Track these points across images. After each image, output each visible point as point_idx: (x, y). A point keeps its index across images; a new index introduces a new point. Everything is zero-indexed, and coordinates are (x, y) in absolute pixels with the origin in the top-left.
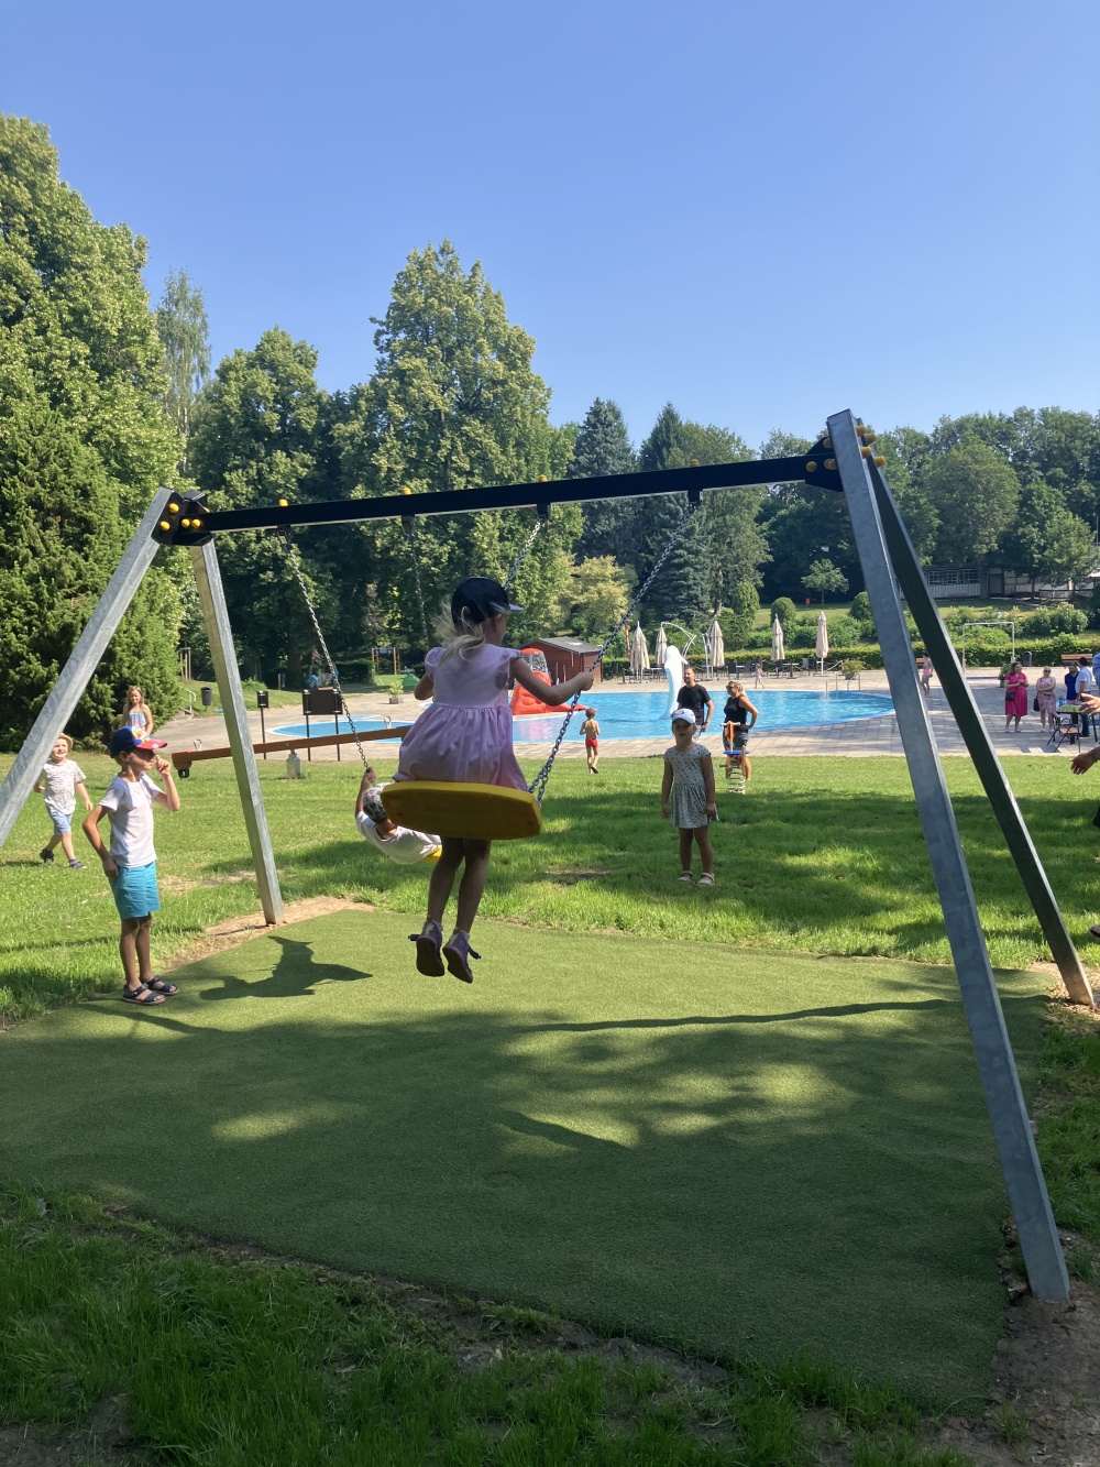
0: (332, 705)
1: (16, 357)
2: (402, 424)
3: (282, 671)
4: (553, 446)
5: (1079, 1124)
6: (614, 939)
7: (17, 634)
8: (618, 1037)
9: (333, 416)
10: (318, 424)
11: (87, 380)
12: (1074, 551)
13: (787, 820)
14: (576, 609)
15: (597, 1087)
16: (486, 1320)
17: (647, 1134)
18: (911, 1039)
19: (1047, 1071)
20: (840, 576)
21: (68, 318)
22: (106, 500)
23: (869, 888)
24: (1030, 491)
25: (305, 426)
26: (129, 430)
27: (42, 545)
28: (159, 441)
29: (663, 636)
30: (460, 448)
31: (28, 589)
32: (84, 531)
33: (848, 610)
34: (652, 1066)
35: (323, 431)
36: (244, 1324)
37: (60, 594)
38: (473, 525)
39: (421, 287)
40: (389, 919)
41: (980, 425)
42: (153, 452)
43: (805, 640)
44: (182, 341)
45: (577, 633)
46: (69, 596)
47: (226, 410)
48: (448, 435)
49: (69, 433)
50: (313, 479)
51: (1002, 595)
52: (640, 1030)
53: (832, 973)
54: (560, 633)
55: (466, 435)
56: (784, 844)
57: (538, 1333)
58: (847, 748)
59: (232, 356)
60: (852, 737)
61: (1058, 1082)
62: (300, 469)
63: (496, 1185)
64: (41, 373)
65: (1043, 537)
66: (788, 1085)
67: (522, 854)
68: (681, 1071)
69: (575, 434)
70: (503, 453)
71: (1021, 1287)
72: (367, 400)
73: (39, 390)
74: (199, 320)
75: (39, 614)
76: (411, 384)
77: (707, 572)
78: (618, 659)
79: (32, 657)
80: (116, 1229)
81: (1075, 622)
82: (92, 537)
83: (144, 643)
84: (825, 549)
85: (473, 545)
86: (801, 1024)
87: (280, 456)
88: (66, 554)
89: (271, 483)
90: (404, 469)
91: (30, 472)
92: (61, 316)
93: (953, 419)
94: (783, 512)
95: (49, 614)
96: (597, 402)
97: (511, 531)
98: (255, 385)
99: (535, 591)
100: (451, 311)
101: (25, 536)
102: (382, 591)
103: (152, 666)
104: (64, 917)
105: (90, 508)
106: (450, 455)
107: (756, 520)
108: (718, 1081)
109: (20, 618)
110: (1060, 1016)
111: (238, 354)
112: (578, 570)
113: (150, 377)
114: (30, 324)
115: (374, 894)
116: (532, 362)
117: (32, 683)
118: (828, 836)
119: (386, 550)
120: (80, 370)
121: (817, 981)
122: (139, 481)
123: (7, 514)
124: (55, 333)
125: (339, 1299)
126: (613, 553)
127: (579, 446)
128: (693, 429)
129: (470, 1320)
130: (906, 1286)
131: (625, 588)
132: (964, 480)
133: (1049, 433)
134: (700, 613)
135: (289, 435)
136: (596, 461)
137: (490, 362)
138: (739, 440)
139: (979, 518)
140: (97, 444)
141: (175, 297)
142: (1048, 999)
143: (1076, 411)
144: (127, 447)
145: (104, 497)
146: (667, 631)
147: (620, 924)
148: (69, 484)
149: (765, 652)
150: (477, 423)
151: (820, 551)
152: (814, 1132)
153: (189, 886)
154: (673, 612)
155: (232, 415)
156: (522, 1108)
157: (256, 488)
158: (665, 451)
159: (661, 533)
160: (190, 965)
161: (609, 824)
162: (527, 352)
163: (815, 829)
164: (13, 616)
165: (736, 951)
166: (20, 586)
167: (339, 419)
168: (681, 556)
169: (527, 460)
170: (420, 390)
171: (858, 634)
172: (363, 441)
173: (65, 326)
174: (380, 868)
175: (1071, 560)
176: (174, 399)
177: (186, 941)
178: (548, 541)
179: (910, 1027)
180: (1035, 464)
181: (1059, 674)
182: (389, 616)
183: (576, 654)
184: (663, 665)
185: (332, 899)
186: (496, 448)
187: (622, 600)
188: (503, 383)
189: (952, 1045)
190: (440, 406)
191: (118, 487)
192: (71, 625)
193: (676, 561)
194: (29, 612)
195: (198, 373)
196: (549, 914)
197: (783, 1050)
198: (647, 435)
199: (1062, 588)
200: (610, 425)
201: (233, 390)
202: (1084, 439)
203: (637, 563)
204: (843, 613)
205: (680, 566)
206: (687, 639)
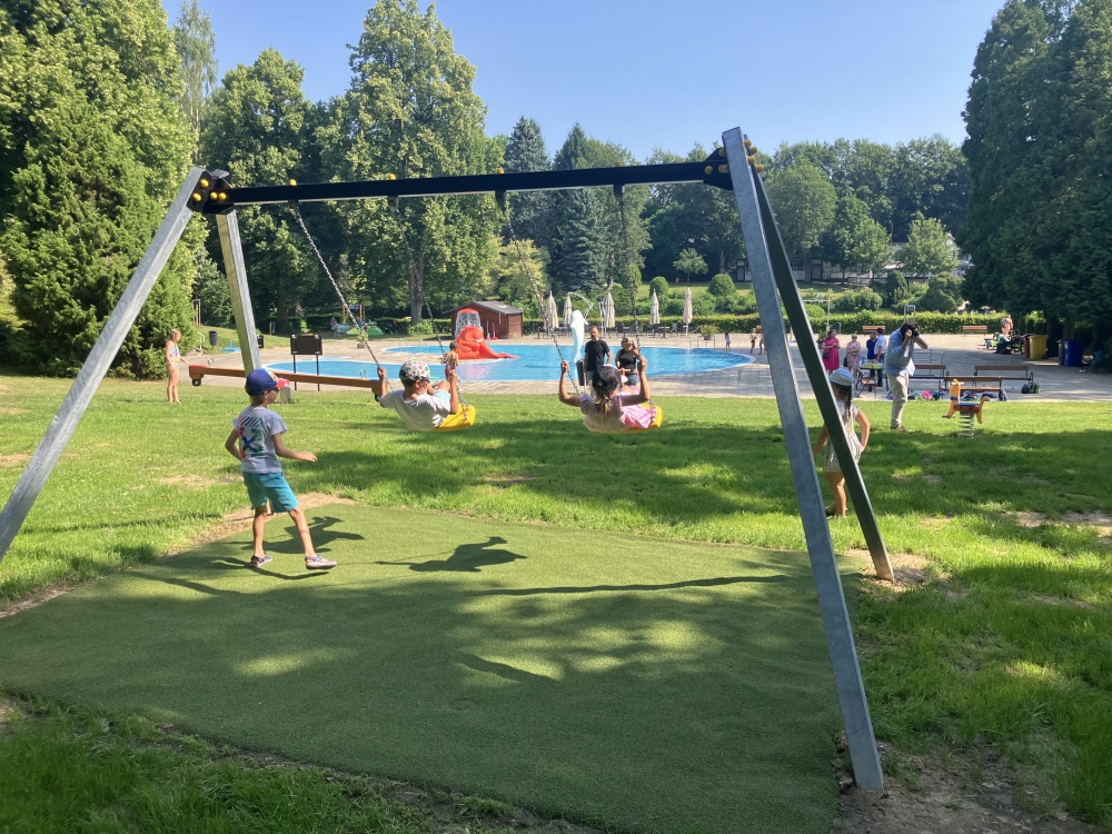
0: (313, 347)
1: (58, 59)
2: (370, 129)
3: (273, 320)
4: (487, 152)
5: (886, 666)
6: (540, 528)
7: (61, 283)
8: (546, 600)
9: (316, 121)
10: (304, 127)
11: (117, 81)
12: (875, 249)
13: (665, 443)
14: (503, 280)
15: (532, 636)
16: (457, 807)
17: (570, 671)
18: (763, 604)
19: (862, 627)
20: (701, 262)
21: (101, 30)
22: (134, 179)
23: (727, 493)
24: (845, 202)
25: (293, 128)
26: (152, 124)
27: (81, 213)
28: (177, 134)
29: (569, 303)
30: (416, 150)
31: (70, 248)
32: (116, 203)
33: (707, 288)
34: (572, 621)
35: (308, 133)
36: (272, 811)
37: (97, 253)
38: (425, 211)
39: (387, 22)
40: (367, 511)
41: (810, 151)
42: (171, 142)
43: (674, 310)
44: (194, 54)
45: (503, 298)
46: (104, 255)
47: (231, 112)
48: (407, 139)
49: (104, 122)
50: (299, 170)
51: (821, 280)
52: (563, 594)
53: (702, 555)
54: (490, 298)
55: (420, 140)
56: (665, 460)
57: (496, 816)
58: (705, 391)
59: (235, 70)
60: (709, 383)
61: (871, 635)
62: (289, 162)
63: (459, 709)
64: (78, 74)
65: (852, 237)
66: (673, 637)
67: (469, 464)
68: (594, 625)
69: (504, 143)
70: (448, 155)
71: (849, 781)
72: (343, 109)
73: (78, 87)
74: (208, 39)
75: (80, 268)
76: (378, 98)
77: (603, 255)
78: (535, 320)
79: (73, 302)
80: (167, 742)
81: (873, 302)
82: (123, 209)
83: (165, 294)
84: (692, 241)
85: (424, 227)
86: (681, 592)
87: (273, 150)
88: (102, 221)
89: (266, 172)
90: (371, 165)
91: (71, 154)
92: (95, 28)
93: (790, 145)
94: (661, 211)
95: (88, 268)
96: (522, 119)
97: (454, 217)
98: (253, 93)
99: (472, 265)
100: (411, 42)
101: (67, 205)
102: (352, 260)
103: (172, 313)
104: (110, 505)
105: (122, 185)
106: (407, 155)
107: (641, 216)
108: (623, 632)
109: (63, 271)
110: (871, 589)
111: (240, 68)
112: (505, 250)
113: (169, 82)
114: (70, 33)
115: (355, 492)
116: (472, 85)
117: (74, 323)
118: (696, 455)
119: (356, 228)
120: (112, 73)
121: (692, 560)
122: (160, 166)
123: (52, 187)
124: (90, 41)
125: (344, 793)
126: (532, 237)
127: (507, 153)
128: (595, 144)
129: (445, 808)
130: (767, 781)
131: (540, 265)
132: (797, 192)
133: (860, 159)
134: (597, 287)
135: (280, 134)
136: (520, 165)
137: (440, 84)
138: (629, 154)
139: (806, 221)
140: (126, 133)
141: (188, 18)
142: (860, 576)
143: (880, 143)
144: (150, 138)
145: (133, 176)
146: (572, 299)
147: (544, 517)
148: (103, 165)
149: (645, 318)
150: (429, 131)
151: (687, 241)
152: (695, 670)
153: (209, 483)
154: (576, 284)
155: (235, 117)
156: (477, 652)
157: (253, 176)
158: (573, 160)
159: (569, 223)
160: (212, 544)
161: (532, 443)
162: (469, 78)
163: (685, 450)
164: (57, 269)
165: (631, 538)
166: (63, 245)
167: (320, 124)
168: (583, 242)
169: (467, 162)
170: (384, 102)
171: (714, 306)
172: (339, 141)
173: (99, 37)
174: (358, 472)
175: (872, 255)
176: (187, 102)
177: (208, 525)
178: (482, 226)
179: (762, 595)
180: (849, 182)
181: (863, 340)
182: (357, 280)
183: (503, 314)
184: (568, 326)
185: (321, 495)
186: (444, 152)
187: (538, 274)
188: (450, 100)
189: (793, 609)
190: (400, 116)
191: (142, 170)
192: (106, 278)
193: (580, 245)
194: (71, 266)
195: (207, 81)
196: (490, 509)
197: (669, 611)
198: (560, 147)
199: (864, 276)
200: (531, 138)
201: (236, 96)
202: (885, 165)
203: (550, 246)
204: (703, 290)
205: (583, 249)
206: (587, 306)
